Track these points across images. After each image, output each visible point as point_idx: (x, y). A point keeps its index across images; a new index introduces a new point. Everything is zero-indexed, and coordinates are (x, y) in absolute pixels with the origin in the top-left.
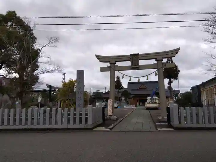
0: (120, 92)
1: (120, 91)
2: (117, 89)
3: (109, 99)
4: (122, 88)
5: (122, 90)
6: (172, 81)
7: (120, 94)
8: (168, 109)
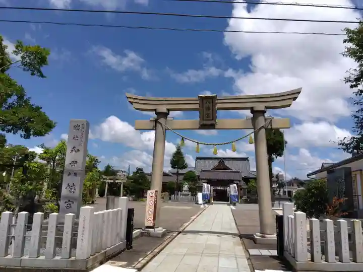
0: (182, 174)
1: (180, 171)
2: (176, 168)
3: (149, 189)
4: (185, 167)
5: (185, 171)
6: (273, 159)
7: (181, 177)
8: (280, 220)
